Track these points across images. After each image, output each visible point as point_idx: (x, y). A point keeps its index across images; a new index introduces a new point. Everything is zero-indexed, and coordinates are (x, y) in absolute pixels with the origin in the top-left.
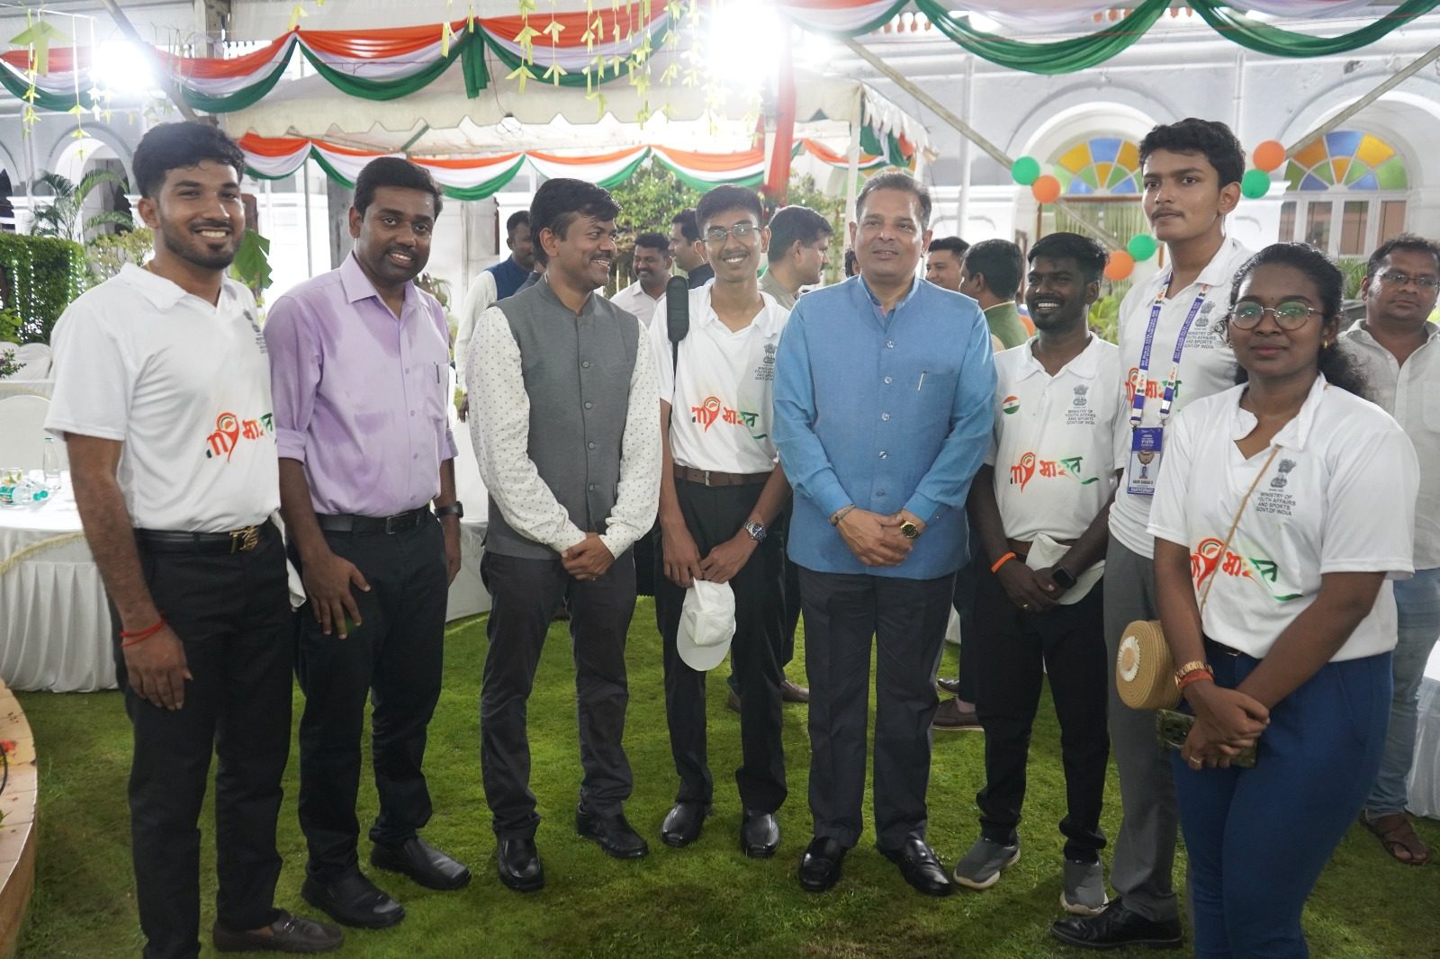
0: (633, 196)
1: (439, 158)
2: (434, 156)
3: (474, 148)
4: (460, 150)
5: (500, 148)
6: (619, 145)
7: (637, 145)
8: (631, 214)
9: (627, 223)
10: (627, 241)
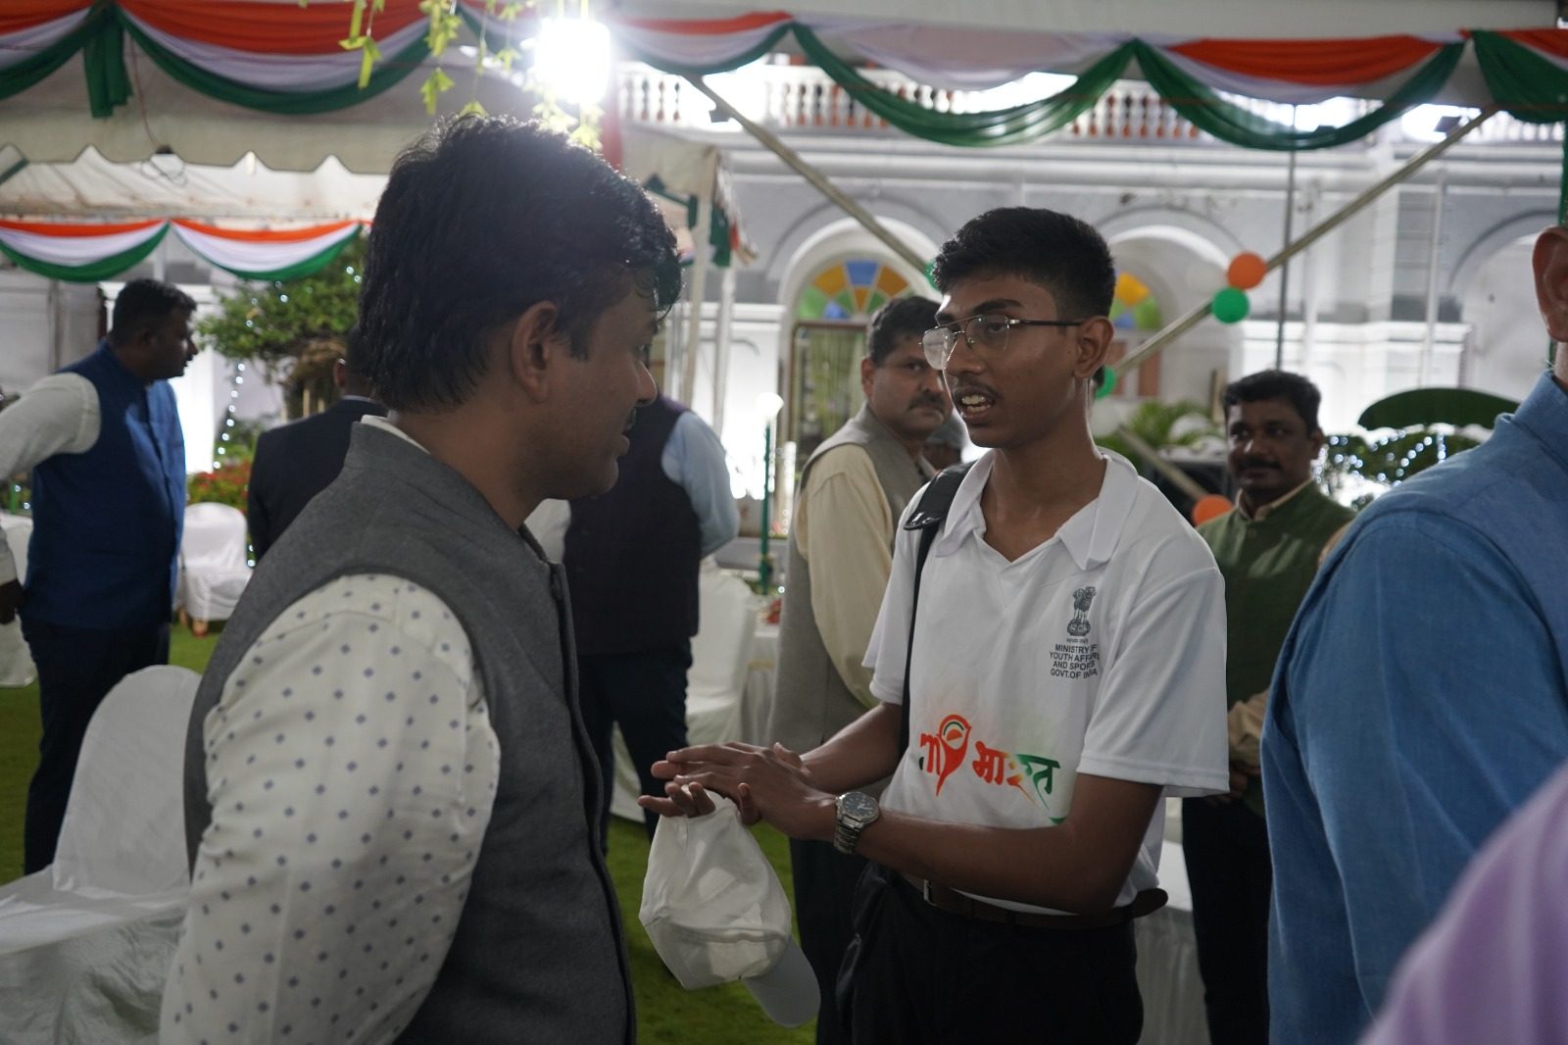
0: (334, 289)
1: (29, 219)
2: (21, 216)
3: (85, 207)
4: (62, 209)
5: (128, 211)
6: (315, 217)
7: (342, 217)
8: (330, 314)
9: (325, 326)
10: (324, 350)
